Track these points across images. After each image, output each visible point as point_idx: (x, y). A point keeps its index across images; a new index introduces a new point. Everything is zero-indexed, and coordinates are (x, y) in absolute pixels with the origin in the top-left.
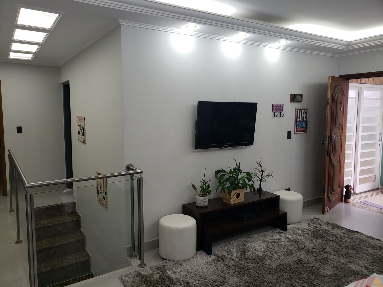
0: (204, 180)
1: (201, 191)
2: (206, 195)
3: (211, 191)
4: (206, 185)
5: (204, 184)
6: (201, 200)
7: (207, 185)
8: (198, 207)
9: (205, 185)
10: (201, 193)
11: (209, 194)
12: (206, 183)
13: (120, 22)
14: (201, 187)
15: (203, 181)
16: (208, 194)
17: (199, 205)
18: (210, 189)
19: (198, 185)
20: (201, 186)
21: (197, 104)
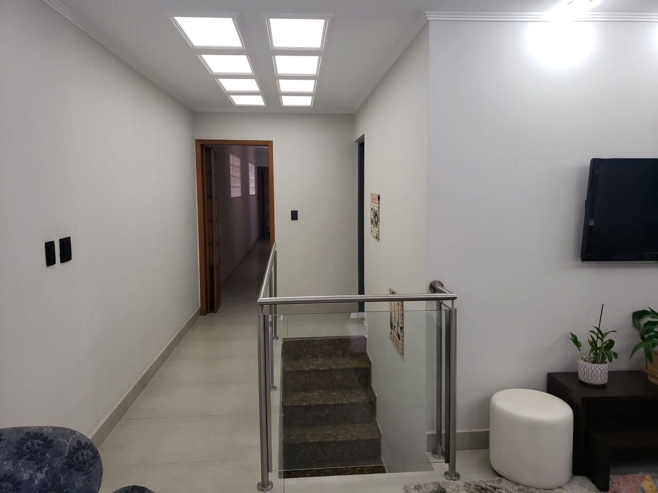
0: (598, 329)
1: (592, 350)
2: (603, 362)
3: (615, 355)
4: (602, 340)
5: (598, 337)
6: (590, 371)
7: (605, 339)
8: (582, 383)
9: (600, 338)
10: (592, 355)
11: (610, 360)
12: (603, 336)
13: (427, 15)
14: (591, 344)
15: (596, 331)
16: (607, 360)
17: (583, 380)
18: (614, 349)
19: (584, 338)
20: (591, 340)
21: (588, 164)
